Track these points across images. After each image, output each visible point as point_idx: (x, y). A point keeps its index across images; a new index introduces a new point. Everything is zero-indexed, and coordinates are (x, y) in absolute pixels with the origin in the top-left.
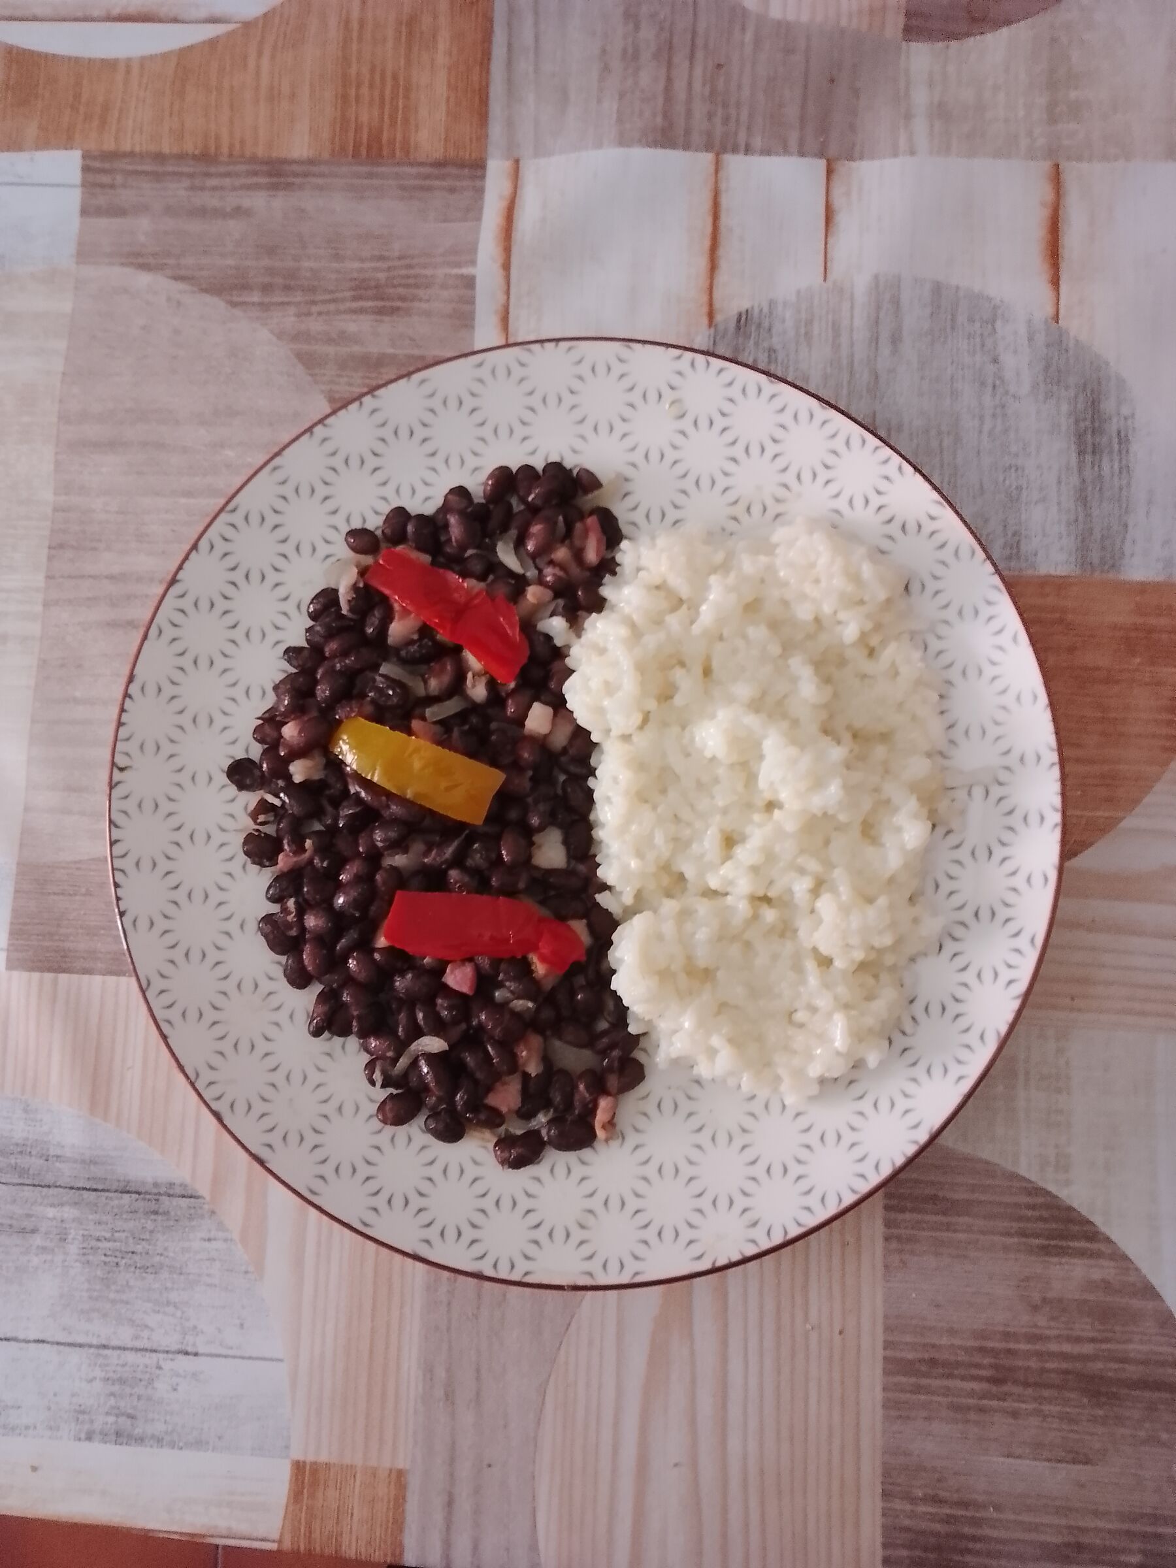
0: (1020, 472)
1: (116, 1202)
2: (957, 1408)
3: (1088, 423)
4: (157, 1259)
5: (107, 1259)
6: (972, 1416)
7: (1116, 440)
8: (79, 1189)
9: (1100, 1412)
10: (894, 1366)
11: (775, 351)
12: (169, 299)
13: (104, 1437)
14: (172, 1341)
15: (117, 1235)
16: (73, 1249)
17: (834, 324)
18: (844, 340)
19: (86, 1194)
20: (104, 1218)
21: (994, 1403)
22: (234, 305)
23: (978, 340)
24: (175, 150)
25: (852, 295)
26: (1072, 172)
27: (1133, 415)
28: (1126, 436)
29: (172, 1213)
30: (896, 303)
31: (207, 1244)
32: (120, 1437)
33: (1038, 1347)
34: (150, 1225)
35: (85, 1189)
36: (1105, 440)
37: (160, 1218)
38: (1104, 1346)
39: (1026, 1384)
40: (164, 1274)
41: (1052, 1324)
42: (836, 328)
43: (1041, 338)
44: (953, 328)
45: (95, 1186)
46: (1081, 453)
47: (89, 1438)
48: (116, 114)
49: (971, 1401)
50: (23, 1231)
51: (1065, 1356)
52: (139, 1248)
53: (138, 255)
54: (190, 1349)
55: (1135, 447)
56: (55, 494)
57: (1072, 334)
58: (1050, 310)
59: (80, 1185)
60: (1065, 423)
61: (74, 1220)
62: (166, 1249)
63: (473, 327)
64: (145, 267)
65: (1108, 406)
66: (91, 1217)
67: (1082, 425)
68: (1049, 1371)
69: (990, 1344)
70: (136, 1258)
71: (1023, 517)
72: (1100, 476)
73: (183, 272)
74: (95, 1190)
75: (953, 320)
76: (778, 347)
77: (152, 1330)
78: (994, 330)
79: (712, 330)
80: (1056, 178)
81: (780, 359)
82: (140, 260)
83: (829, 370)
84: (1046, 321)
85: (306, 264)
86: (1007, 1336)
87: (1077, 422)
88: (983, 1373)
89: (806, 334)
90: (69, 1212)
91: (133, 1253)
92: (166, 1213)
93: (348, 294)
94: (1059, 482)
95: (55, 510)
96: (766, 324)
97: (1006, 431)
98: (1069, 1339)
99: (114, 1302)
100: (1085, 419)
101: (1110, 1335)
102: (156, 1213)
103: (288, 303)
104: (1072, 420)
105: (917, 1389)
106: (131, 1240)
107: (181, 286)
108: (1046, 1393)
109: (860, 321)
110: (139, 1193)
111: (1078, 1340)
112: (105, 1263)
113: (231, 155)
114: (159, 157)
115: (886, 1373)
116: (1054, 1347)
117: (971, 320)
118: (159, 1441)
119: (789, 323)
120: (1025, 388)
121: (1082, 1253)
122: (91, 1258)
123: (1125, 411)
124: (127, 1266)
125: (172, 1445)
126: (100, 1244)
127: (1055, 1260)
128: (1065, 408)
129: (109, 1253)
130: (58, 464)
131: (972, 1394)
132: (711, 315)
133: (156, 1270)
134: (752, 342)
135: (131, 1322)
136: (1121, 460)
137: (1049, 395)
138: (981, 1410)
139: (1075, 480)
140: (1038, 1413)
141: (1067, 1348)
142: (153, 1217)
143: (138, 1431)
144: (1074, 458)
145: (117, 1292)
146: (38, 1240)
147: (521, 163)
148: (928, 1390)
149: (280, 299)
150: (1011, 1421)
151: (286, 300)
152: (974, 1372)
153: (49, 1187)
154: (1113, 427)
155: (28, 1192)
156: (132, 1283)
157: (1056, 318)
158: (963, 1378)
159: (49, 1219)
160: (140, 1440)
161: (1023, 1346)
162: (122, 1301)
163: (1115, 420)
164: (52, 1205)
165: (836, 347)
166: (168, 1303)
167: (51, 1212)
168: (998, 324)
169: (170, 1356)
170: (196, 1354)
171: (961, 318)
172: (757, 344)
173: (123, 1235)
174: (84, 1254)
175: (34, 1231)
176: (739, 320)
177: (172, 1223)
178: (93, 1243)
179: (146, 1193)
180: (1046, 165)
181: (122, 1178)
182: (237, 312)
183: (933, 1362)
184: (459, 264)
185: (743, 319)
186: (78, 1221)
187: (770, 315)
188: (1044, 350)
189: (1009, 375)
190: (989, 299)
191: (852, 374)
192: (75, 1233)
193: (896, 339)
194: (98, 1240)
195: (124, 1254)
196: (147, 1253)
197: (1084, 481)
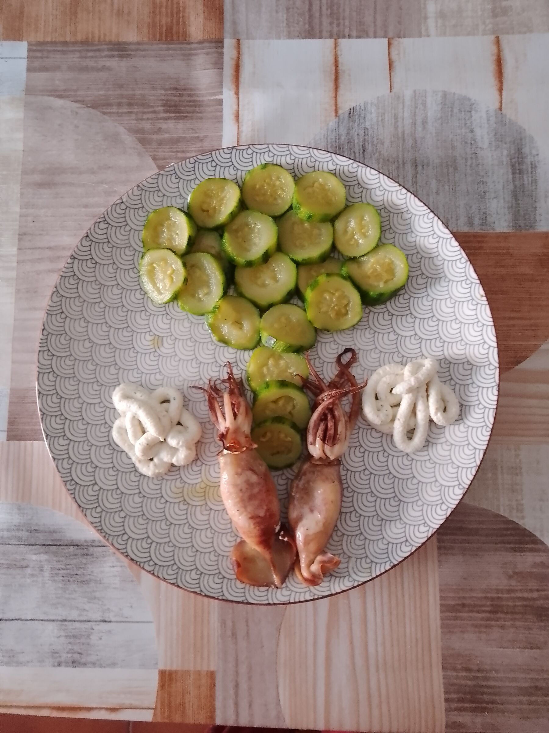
0: (485, 184)
1: (67, 551)
2: (476, 626)
3: (516, 159)
4: (89, 577)
5: (63, 579)
6: (483, 630)
7: (530, 166)
8: (48, 545)
9: (543, 624)
10: (445, 608)
11: (367, 129)
12: (72, 111)
13: (67, 664)
14: (97, 616)
15: (68, 567)
16: (47, 574)
17: (395, 114)
18: (400, 124)
19: (51, 548)
20: (61, 559)
21: (493, 623)
22: (104, 113)
23: (463, 121)
24: (73, 40)
25: (403, 100)
26: (505, 40)
27: (537, 155)
28: (535, 164)
29: (95, 555)
30: (424, 104)
31: (112, 569)
32: (74, 663)
33: (513, 595)
34: (84, 561)
35: (50, 545)
36: (524, 167)
37: (88, 557)
38: (543, 593)
39: (507, 613)
40: (92, 584)
41: (519, 584)
42: (396, 117)
43: (493, 119)
44: (451, 115)
45: (55, 544)
46: (514, 173)
47: (59, 665)
48: (43, 24)
49: (483, 622)
50: (22, 567)
51: (525, 599)
52: (79, 572)
53: (56, 91)
54: (107, 620)
55: (539, 170)
56: (20, 208)
57: (508, 116)
58: (498, 105)
59: (49, 543)
60: (505, 160)
61: (46, 560)
62: (92, 572)
63: (222, 122)
64: (60, 97)
65: (526, 150)
66: (54, 559)
67: (513, 160)
68: (518, 606)
69: (489, 595)
70: (78, 577)
71: (488, 205)
72: (523, 184)
73: (79, 99)
74: (56, 545)
75: (452, 111)
76: (368, 127)
77: (87, 611)
78: (471, 116)
79: (337, 119)
80: (498, 42)
81: (369, 134)
82: (57, 93)
83: (393, 139)
84: (496, 110)
85: (138, 92)
86: (498, 591)
87: (511, 159)
88: (487, 609)
89: (382, 120)
90: (43, 557)
91: (76, 574)
92: (92, 555)
93: (161, 108)
94: (503, 188)
95: (20, 216)
96: (363, 115)
97: (477, 165)
98: (526, 591)
99: (68, 599)
100: (514, 158)
101: (545, 587)
102: (87, 555)
103: (131, 112)
104: (508, 158)
105: (456, 618)
106: (75, 569)
107: (78, 105)
108: (517, 616)
109: (407, 114)
110: (77, 546)
111: (531, 591)
112: (63, 581)
113: (99, 41)
114: (65, 43)
115: (442, 611)
116: (519, 595)
117: (460, 111)
118: (94, 664)
119: (374, 115)
120: (486, 145)
121: (532, 550)
122: (56, 578)
123: (534, 152)
124: (74, 581)
125: (101, 666)
126: (60, 572)
127: (518, 554)
128: (505, 152)
129: (64, 575)
130: (22, 194)
131: (482, 619)
132: (336, 111)
133: (87, 582)
134: (356, 125)
135: (77, 608)
136: (532, 177)
137: (497, 147)
138: (487, 626)
139: (511, 187)
140: (513, 626)
141: (526, 595)
142: (86, 557)
143: (83, 660)
144: (510, 176)
145: (69, 594)
146: (29, 571)
147: (241, 41)
148: (461, 619)
149: (126, 110)
150: (500, 630)
151: (130, 111)
152: (483, 608)
153: (32, 545)
154: (528, 160)
155: (22, 548)
156: (77, 589)
157: (500, 109)
158: (478, 612)
159: (34, 560)
160: (84, 665)
161: (505, 595)
162: (72, 599)
163: (529, 157)
164: (36, 554)
165: (396, 127)
166: (95, 598)
167: (34, 557)
168: (473, 112)
169: (98, 623)
170: (110, 622)
171: (456, 110)
172: (358, 125)
173: (70, 566)
174: (52, 577)
175: (27, 567)
176: (350, 113)
177: (95, 559)
178: (57, 571)
179: (81, 545)
180: (492, 38)
181: (69, 539)
182: (106, 117)
183: (464, 605)
184: (214, 94)
185: (352, 112)
186: (48, 561)
187: (365, 110)
188: (495, 125)
189: (478, 138)
190: (469, 99)
191: (404, 140)
192: (47, 567)
193: (424, 123)
194: (59, 569)
195: (72, 575)
196: (83, 574)
197: (515, 187)
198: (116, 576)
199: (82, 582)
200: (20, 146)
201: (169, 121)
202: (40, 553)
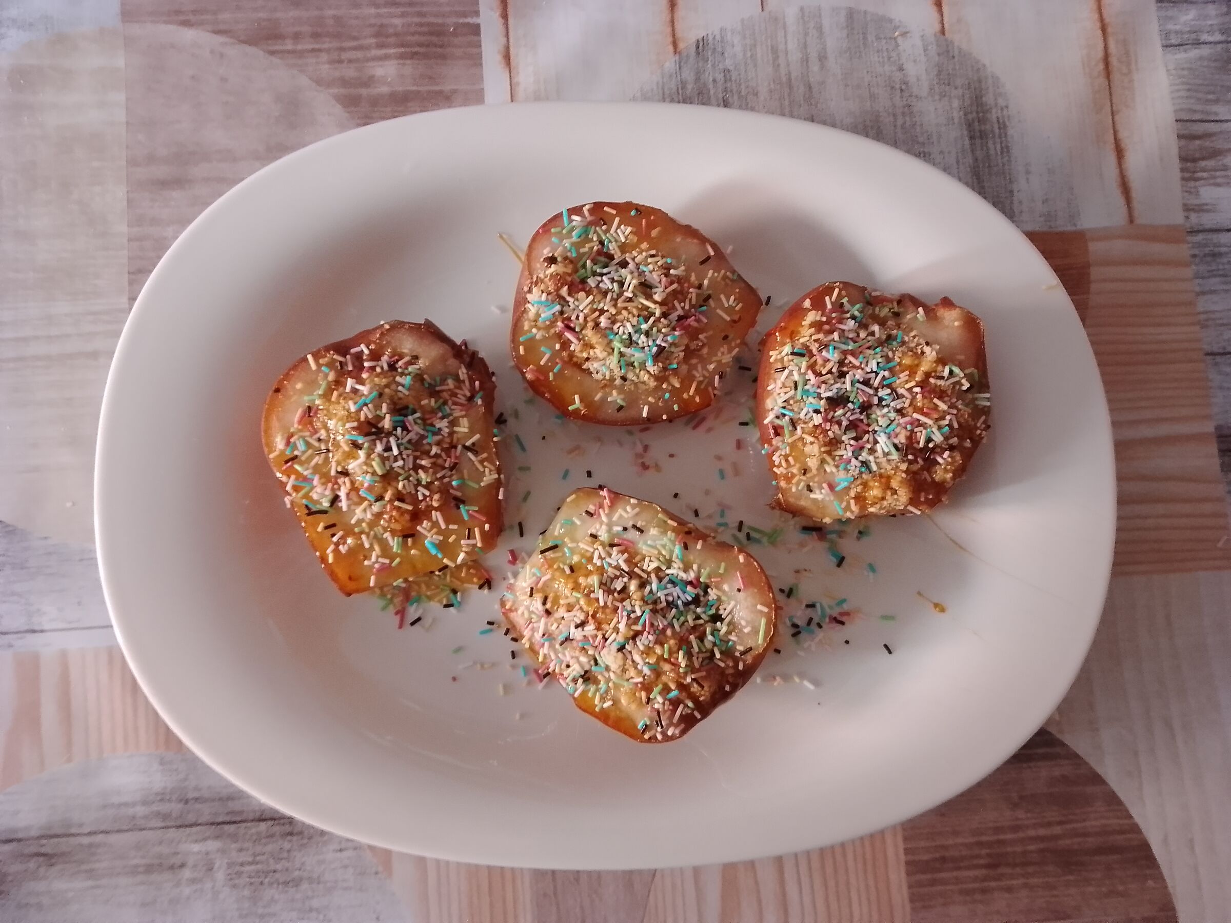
0: (927, 156)
1: (253, 830)
2: (968, 892)
3: (974, 114)
4: (297, 873)
5: (253, 880)
6: (978, 897)
7: (996, 126)
8: (218, 824)
9: (1071, 878)
10: (914, 867)
11: (729, 71)
12: (212, 52)
15: (258, 858)
16: (220, 875)
17: (772, 47)
18: (782, 61)
19: (226, 827)
20: (246, 845)
21: (993, 884)
22: (272, 53)
23: (885, 54)
25: (785, 24)
27: (1007, 107)
28: (1004, 122)
29: (306, 833)
30: (819, 28)
31: (339, 855)
33: (1021, 835)
34: (287, 846)
35: (224, 823)
36: (988, 127)
37: (295, 838)
38: (1069, 826)
39: (1015, 865)
40: (305, 886)
41: (1029, 815)
42: (774, 50)
43: (933, 49)
44: (865, 45)
45: (234, 819)
46: (972, 138)
49: (977, 885)
50: (172, 868)
51: (1042, 839)
52: (279, 867)
53: (178, 12)
55: (1011, 132)
56: (128, 226)
57: (956, 44)
58: (937, 27)
59: (220, 819)
60: (957, 115)
61: (218, 850)
62: (303, 864)
63: (481, 64)
64: (186, 24)
65: (989, 99)
66: (234, 846)
67: (970, 117)
68: (1031, 852)
69: (984, 838)
70: (277, 875)
72: (988, 156)
73: (222, 27)
74: (235, 822)
75: (865, 38)
76: (731, 68)
78: (897, 45)
79: (677, 57)
81: (733, 79)
82: (182, 18)
83: (772, 86)
84: (935, 35)
85: (330, 12)
86: (998, 830)
87: (965, 115)
88: (982, 862)
89: (751, 56)
90: (213, 845)
91: (275, 871)
92: (300, 833)
93: (373, 41)
94: (958, 162)
95: (130, 240)
96: (719, 49)
97: (914, 126)
98: (1042, 825)
99: (262, 916)
100: (971, 113)
101: (1071, 817)
102: (291, 834)
103: (320, 50)
104: (962, 113)
105: (933, 883)
106: (271, 861)
107: (222, 39)
108: (1030, 869)
109: (792, 45)
110: (273, 820)
111: (1049, 824)
112: (251, 884)
115: (908, 874)
116: (1032, 833)
117: (878, 38)
119: (738, 49)
120: (924, 92)
121: (1046, 757)
122: (237, 881)
123: (1001, 102)
126: (243, 869)
127: (1025, 765)
128: (956, 103)
129: (253, 875)
130: (130, 202)
131: (975, 879)
132: (675, 44)
133: (297, 882)
134: (709, 65)
136: (1001, 143)
137: (942, 95)
138: (984, 891)
139: (969, 160)
140: (1026, 886)
141: (1042, 832)
142: (289, 838)
144: (967, 142)
145: (264, 907)
146: (187, 873)
148: (943, 882)
149: (310, 47)
150: (1007, 895)
151: (317, 46)
152: (975, 862)
153: (191, 826)
154: (993, 116)
155: (172, 833)
156: (276, 897)
157: (943, 32)
158: (968, 868)
159: (194, 853)
161: (1009, 836)
162: (269, 914)
163: (994, 111)
164: (196, 841)
165: (777, 67)
166: (311, 910)
167: (196, 848)
168: (900, 39)
171: (871, 38)
172: (713, 66)
173: (265, 857)
174: (231, 879)
175: (182, 866)
176: (698, 47)
177: (305, 841)
178: (238, 868)
179: (280, 819)
181: (257, 808)
182: (275, 60)
183: (943, 859)
184: (465, 15)
185: (701, 46)
186: (222, 851)
187: (722, 42)
188: (937, 58)
189: (912, 80)
190: (891, 21)
191: (790, 87)
192: (220, 863)
193: (822, 58)
194: (242, 865)
195: (266, 873)
196: (287, 870)
197: (976, 160)
198: (346, 867)
199: (286, 883)
200: (121, 115)
201: (387, 63)
202: (205, 839)
